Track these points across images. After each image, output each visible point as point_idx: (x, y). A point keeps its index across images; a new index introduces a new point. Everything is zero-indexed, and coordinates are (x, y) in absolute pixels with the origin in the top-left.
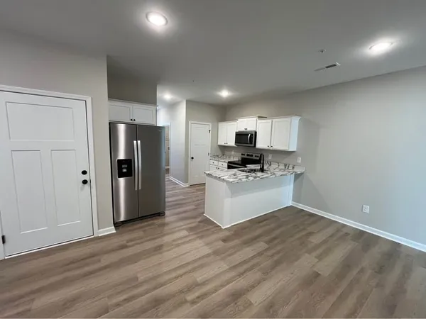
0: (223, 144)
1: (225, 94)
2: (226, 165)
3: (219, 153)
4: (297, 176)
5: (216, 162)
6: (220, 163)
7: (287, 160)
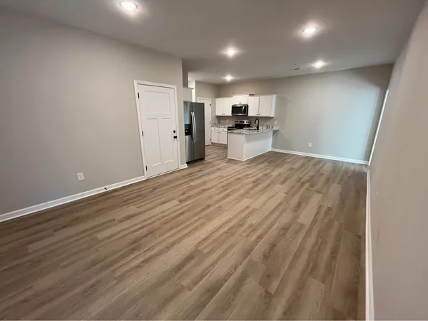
0: (220, 114)
1: (229, 78)
2: (226, 130)
3: (216, 121)
4: (275, 132)
5: (217, 129)
6: (221, 129)
7: (268, 123)
